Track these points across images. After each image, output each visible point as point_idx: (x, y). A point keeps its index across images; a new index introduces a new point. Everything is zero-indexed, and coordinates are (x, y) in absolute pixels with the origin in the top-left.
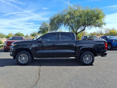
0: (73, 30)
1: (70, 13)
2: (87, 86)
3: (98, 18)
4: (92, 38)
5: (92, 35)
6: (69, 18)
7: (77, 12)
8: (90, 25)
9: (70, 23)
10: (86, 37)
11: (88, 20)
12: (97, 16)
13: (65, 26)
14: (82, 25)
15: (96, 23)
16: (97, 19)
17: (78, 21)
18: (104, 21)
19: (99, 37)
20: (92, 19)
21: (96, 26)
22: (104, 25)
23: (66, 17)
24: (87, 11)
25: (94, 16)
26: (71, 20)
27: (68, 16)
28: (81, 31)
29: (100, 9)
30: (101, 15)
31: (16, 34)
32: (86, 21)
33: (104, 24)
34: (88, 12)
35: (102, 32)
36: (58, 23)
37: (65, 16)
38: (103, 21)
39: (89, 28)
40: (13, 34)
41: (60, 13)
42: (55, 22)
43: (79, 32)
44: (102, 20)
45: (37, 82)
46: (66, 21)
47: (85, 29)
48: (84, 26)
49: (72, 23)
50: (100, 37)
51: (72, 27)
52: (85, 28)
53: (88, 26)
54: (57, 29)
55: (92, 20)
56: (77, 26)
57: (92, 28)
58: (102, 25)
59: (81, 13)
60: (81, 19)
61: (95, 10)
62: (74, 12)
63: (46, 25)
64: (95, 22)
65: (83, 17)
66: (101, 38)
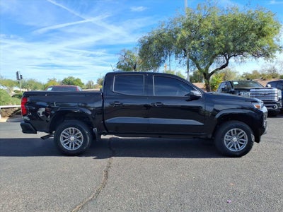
0: (198, 66)
1: (188, 26)
2: (223, 206)
3: (261, 34)
4: (247, 86)
5: (249, 78)
6: (186, 36)
7: (206, 22)
8: (241, 52)
9: (189, 50)
10: (231, 83)
11: (234, 40)
12: (260, 29)
13: (177, 57)
14: (220, 53)
15: (257, 48)
16: (259, 38)
17: (209, 44)
18: (278, 40)
19: (264, 83)
20: (245, 39)
21: (256, 55)
22: (278, 52)
23: (179, 35)
24: (232, 19)
25: (252, 30)
26: (193, 42)
27: (185, 34)
28: (217, 70)
29: (267, 11)
30: (269, 26)
31: (65, 81)
32: (230, 43)
33: (280, 50)
34: (235, 21)
35: (274, 70)
36: (160, 50)
37: (177, 32)
38: (276, 42)
39: (240, 60)
40: (57, 81)
41: (164, 27)
42: (153, 48)
43: (212, 73)
44: (274, 39)
45: (98, 193)
46: (180, 46)
47: (228, 62)
48: (225, 55)
49: (195, 49)
50: (269, 83)
51: (194, 60)
52: (228, 60)
53: (235, 56)
54: (158, 65)
55: (247, 40)
56: (206, 55)
57: (246, 60)
58: (274, 51)
59: (218, 24)
60: (217, 39)
61: (253, 14)
62: (200, 21)
63: (133, 56)
64: (253, 45)
65: (222, 33)
66: (269, 86)
